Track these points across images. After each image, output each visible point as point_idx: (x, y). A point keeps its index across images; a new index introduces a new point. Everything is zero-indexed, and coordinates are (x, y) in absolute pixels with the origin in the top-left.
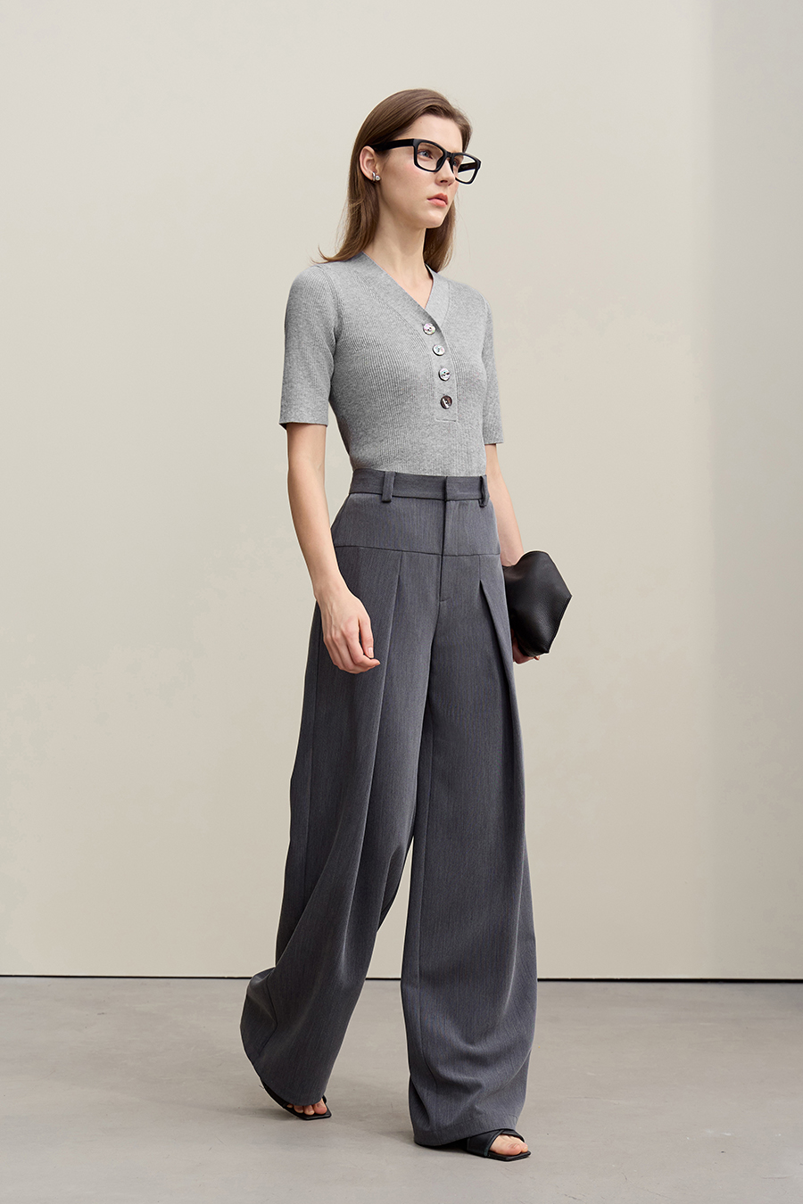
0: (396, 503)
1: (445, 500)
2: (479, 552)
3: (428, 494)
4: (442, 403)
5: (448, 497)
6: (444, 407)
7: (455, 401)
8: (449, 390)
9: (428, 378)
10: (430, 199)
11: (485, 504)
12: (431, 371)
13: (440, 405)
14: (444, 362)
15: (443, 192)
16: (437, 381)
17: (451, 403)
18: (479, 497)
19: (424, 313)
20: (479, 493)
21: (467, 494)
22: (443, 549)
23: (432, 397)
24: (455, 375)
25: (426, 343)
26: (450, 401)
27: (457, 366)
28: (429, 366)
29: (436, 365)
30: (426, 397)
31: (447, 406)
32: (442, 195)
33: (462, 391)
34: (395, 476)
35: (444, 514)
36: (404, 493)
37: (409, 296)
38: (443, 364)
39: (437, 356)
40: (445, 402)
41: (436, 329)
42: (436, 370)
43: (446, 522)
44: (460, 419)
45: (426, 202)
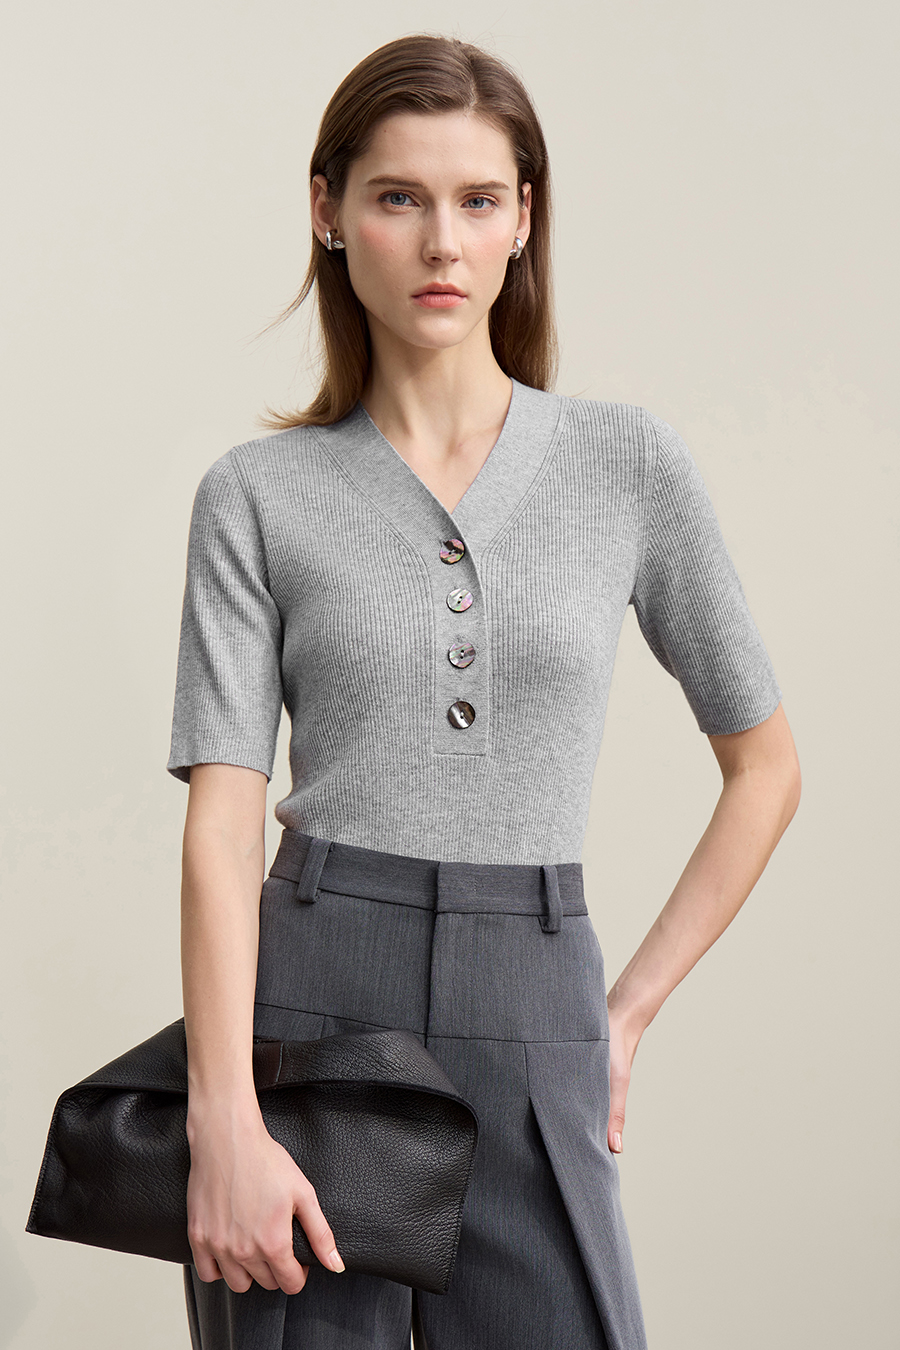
0: (327, 902)
1: (433, 912)
2: (526, 1034)
3: (398, 893)
4: (451, 718)
5: (443, 905)
6: (455, 725)
7: (483, 712)
8: (470, 688)
9: (418, 660)
10: (416, 296)
11: (555, 928)
12: (428, 646)
13: (445, 721)
14: (466, 626)
15: (439, 280)
16: (442, 668)
17: (474, 716)
18: (539, 911)
19: (444, 516)
20: (537, 901)
21: (499, 901)
22: (427, 1020)
23: (428, 705)
24: (489, 652)
25: (435, 584)
26: (470, 713)
27: (498, 633)
28: (425, 635)
29: (444, 634)
30: (413, 704)
31: (463, 723)
32: (439, 286)
33: (506, 687)
34: (330, 851)
35: (431, 941)
36: (345, 887)
37: (418, 481)
38: (464, 632)
39: (452, 614)
40: (457, 715)
41: (464, 553)
42: (442, 645)
43: (435, 961)
44: (497, 751)
45: (409, 303)
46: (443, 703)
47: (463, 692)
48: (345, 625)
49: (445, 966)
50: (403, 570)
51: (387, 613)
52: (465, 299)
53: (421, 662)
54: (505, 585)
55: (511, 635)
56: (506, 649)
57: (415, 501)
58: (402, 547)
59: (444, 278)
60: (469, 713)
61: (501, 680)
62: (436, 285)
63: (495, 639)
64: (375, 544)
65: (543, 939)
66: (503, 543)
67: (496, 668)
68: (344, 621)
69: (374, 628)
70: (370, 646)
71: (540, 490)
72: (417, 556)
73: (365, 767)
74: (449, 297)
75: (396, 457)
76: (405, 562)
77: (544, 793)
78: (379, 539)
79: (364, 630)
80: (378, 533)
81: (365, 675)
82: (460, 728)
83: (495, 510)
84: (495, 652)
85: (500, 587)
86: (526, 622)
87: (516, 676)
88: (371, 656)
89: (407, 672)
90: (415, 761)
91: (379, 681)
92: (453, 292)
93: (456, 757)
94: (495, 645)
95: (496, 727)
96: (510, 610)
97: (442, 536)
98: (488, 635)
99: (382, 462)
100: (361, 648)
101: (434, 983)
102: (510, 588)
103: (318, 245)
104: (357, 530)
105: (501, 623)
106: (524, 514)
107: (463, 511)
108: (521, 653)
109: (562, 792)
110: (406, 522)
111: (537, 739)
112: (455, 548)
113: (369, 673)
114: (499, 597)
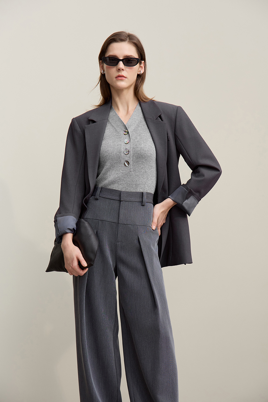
1: (120, 201)
2: (137, 224)
5: (122, 200)
10: (116, 78)
11: (144, 204)
12: (120, 150)
13: (123, 165)
14: (128, 147)
15: (120, 74)
16: (122, 154)
17: (129, 164)
18: (141, 201)
19: (125, 126)
20: (141, 199)
21: (132, 199)
22: (118, 221)
23: (120, 162)
24: (132, 152)
25: (122, 139)
27: (134, 148)
29: (123, 148)
30: (117, 162)
31: (127, 165)
32: (120, 75)
34: (101, 189)
35: (120, 206)
36: (104, 196)
37: (121, 119)
38: (127, 147)
39: (125, 144)
40: (126, 164)
41: (128, 132)
42: (123, 150)
43: (120, 210)
44: (134, 170)
45: (115, 79)
46: (123, 162)
47: (127, 159)
49: (122, 211)
52: (126, 79)
53: (119, 154)
55: (136, 149)
56: (135, 151)
58: (117, 132)
59: (121, 73)
60: (128, 163)
61: (134, 157)
62: (119, 75)
65: (141, 207)
67: (133, 155)
71: (143, 119)
72: (119, 134)
74: (122, 78)
76: (117, 135)
77: (144, 178)
80: (112, 130)
82: (126, 166)
83: (134, 124)
87: (137, 157)
89: (116, 156)
90: (117, 172)
92: (124, 77)
93: (126, 172)
94: (133, 150)
95: (133, 165)
96: (136, 143)
97: (124, 130)
98: (132, 148)
99: (114, 116)
101: (120, 214)
103: (101, 74)
105: (134, 146)
108: (138, 152)
109: (148, 178)
110: (118, 127)
111: (142, 168)
112: (126, 132)
114: (134, 141)
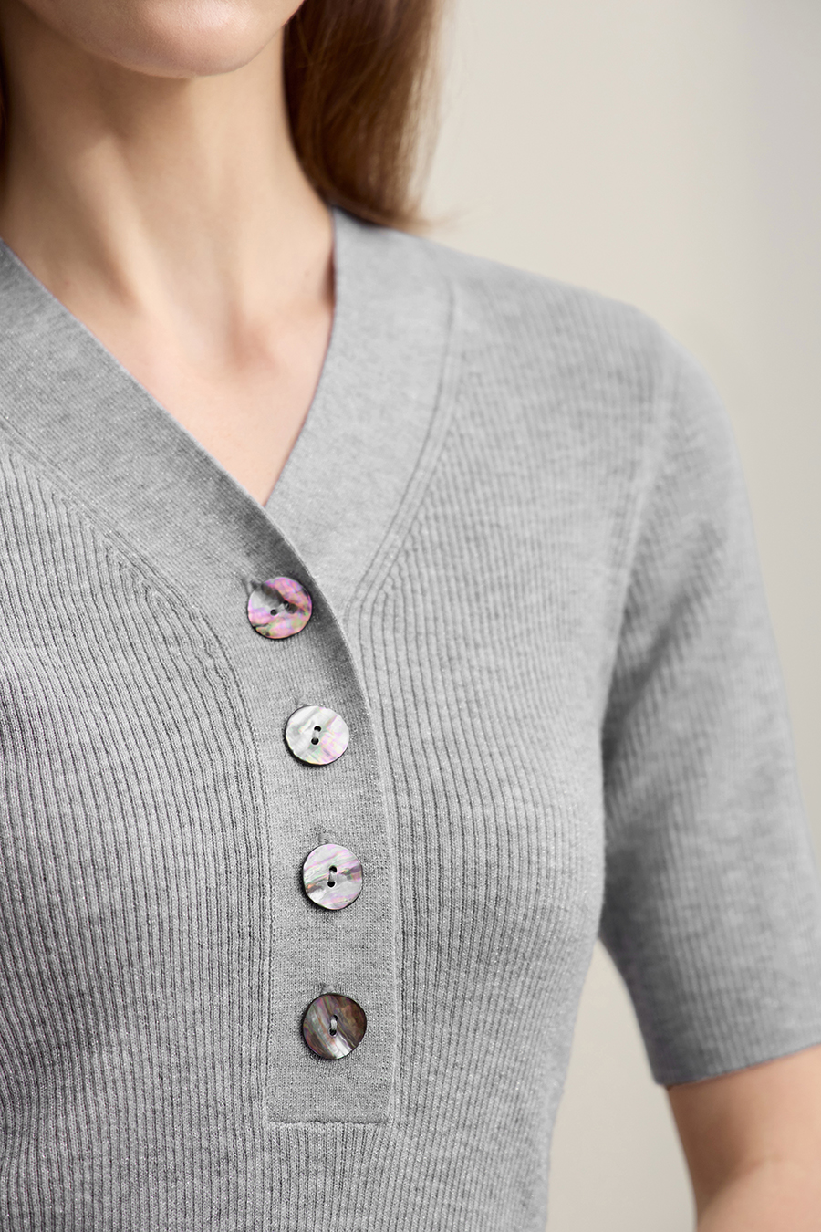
4: (308, 1034)
6: (318, 1052)
8: (351, 959)
9: (234, 900)
12: (254, 862)
13: (295, 1043)
14: (335, 806)
16: (287, 912)
23: (255, 1005)
24: (394, 876)
25: (250, 692)
26: (355, 1022)
27: (411, 832)
28: (245, 833)
30: (221, 1006)
31: (339, 1047)
33: (433, 965)
37: (171, 426)
39: (301, 772)
40: (324, 1027)
41: (311, 613)
42: (284, 853)
44: (416, 1109)
47: (335, 970)
48: (57, 823)
50: (165, 656)
51: (156, 783)
53: (240, 903)
54: (410, 697)
55: (445, 841)
56: (434, 875)
57: (170, 477)
58: (154, 594)
60: (352, 1023)
61: (423, 948)
63: (408, 845)
64: (86, 585)
66: (388, 588)
67: (411, 917)
68: (54, 810)
69: (133, 831)
70: (127, 879)
71: (445, 457)
72: (192, 617)
73: (106, 1160)
75: (109, 365)
76: (168, 632)
78: (94, 572)
79: (109, 839)
80: (91, 557)
81: (112, 951)
82: (329, 1058)
84: (408, 879)
85: (399, 704)
86: (478, 810)
87: (457, 942)
88: (130, 906)
89: (210, 932)
90: (224, 1142)
91: (146, 963)
93: (321, 1128)
94: (408, 860)
95: (411, 1052)
96: (435, 772)
97: (248, 568)
98: (390, 834)
99: (72, 374)
100: (104, 883)
102: (422, 708)
104: (36, 548)
105: (417, 802)
106: (421, 516)
107: (288, 506)
108: (471, 891)
110: (154, 529)
112: (282, 600)
113: (123, 945)
114: (403, 731)
